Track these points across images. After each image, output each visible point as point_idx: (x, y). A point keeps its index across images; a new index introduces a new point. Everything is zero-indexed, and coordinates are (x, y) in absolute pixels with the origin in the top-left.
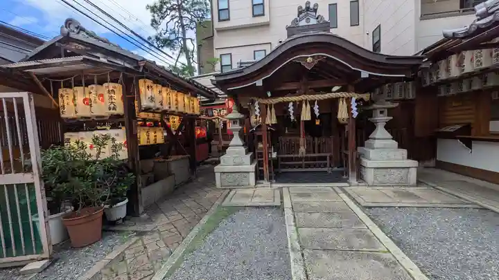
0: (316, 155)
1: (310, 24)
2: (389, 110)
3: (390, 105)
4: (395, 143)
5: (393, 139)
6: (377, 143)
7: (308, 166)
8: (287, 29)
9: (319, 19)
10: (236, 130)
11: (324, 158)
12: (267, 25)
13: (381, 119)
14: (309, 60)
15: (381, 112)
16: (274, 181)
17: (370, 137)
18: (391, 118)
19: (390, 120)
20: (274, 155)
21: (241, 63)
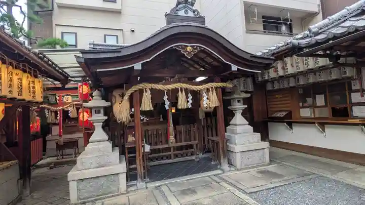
0: (183, 144)
1: (188, 15)
2: (244, 99)
3: (244, 95)
4: (251, 128)
5: (249, 124)
6: (239, 129)
7: (176, 156)
8: (166, 16)
9: (196, 13)
10: (98, 121)
11: (191, 147)
12: (118, 12)
13: (239, 107)
14: (189, 49)
15: (239, 102)
16: (148, 180)
17: (231, 123)
18: (246, 106)
19: (246, 108)
20: (148, 148)
21: (94, 45)
